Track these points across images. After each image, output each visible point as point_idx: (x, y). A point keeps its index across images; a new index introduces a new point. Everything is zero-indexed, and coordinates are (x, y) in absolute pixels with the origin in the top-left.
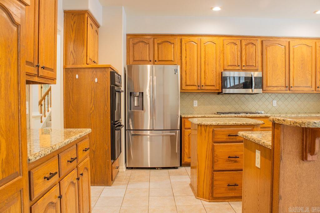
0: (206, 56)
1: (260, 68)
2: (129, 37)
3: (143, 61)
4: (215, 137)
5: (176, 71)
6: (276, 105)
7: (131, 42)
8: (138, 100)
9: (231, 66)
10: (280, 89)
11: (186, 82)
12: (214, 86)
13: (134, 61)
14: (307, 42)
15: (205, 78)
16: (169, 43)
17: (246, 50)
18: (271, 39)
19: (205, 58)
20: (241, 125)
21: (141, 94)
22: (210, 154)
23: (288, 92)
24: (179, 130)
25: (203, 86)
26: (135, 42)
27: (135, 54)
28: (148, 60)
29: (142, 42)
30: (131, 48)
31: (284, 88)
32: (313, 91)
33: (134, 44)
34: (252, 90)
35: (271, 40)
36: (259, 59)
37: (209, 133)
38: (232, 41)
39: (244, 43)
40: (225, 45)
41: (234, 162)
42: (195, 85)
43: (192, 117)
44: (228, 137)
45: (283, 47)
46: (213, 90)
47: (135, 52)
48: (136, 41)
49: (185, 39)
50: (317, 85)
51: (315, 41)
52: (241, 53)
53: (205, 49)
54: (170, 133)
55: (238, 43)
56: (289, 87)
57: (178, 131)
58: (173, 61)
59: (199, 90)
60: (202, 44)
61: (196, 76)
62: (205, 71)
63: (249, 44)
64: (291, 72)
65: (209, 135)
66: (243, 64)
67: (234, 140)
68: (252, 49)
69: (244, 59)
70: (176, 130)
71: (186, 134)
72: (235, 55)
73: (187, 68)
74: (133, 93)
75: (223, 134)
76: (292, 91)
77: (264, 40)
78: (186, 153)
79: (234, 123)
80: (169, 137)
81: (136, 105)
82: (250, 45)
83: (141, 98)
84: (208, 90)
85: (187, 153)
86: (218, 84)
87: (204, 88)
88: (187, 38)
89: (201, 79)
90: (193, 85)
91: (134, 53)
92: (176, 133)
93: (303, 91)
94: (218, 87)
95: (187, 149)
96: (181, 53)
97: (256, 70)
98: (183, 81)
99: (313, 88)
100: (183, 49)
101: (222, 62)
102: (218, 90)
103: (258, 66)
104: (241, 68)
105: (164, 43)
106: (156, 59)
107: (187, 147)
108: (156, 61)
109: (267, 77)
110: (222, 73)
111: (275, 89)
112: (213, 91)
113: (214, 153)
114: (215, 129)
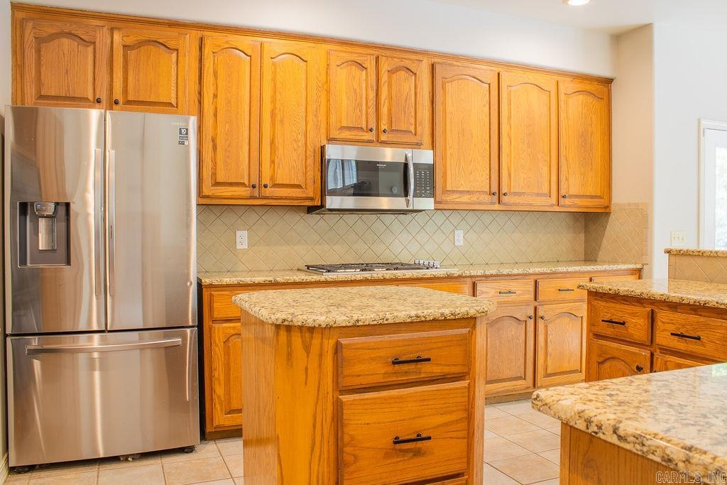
0: (278, 97)
1: (426, 139)
2: (20, 15)
3: (73, 99)
4: (346, 372)
5: (184, 134)
6: (461, 243)
7: (27, 32)
8: (51, 231)
9: (349, 128)
10: (478, 199)
11: (214, 174)
12: (298, 186)
13: (41, 97)
14: (541, 79)
15: (273, 162)
16: (162, 47)
17: (390, 86)
18: (455, 63)
19: (274, 101)
20: (434, 320)
21: (62, 210)
22: (326, 437)
23: (497, 207)
24: (193, 327)
25: (265, 186)
26: (45, 35)
27: (43, 74)
28: (90, 97)
29: (70, 35)
30: (30, 55)
31: (487, 198)
32: (552, 205)
33: (40, 41)
34: (408, 202)
35: (455, 66)
36: (425, 114)
37: (321, 356)
38: (354, 57)
39: (385, 66)
40: (333, 66)
41: (411, 454)
42: (243, 184)
43: (236, 282)
44: (390, 369)
45: (485, 85)
46: (297, 199)
47: (43, 70)
48: (49, 29)
49: (212, 40)
50: (563, 192)
51: (557, 78)
52: (377, 94)
53: (274, 73)
54: (166, 337)
55: (370, 64)
56: (499, 195)
57: (188, 331)
58: (172, 106)
59: (255, 198)
60: (267, 60)
61: (247, 155)
62: (272, 142)
63: (397, 69)
64: (503, 155)
65: (320, 365)
66: (383, 127)
67: (412, 377)
68: (405, 84)
69: (384, 110)
70: (183, 327)
71: (217, 339)
72: (361, 98)
73: (219, 130)
74: (32, 204)
75: (373, 359)
76: (505, 204)
77: (439, 63)
78: (219, 397)
79: (413, 313)
80: (163, 351)
81: (42, 246)
82: (403, 74)
83: (63, 224)
84: (281, 198)
85: (223, 399)
86: (310, 182)
87: (268, 192)
88: (220, 38)
89: (260, 164)
90: (238, 184)
91: (39, 72)
92: (184, 339)
93: (531, 205)
94: (311, 191)
95: (220, 384)
96: (200, 83)
97: (417, 144)
98: (204, 169)
99: (554, 200)
100: (206, 69)
101: (322, 117)
102: (312, 199)
103: (422, 135)
104: (378, 136)
105: (146, 47)
106: (118, 94)
107: (222, 378)
108: (116, 102)
109: (445, 166)
110: (323, 148)
111: (465, 198)
112: (295, 203)
113: (343, 433)
114: (344, 341)
